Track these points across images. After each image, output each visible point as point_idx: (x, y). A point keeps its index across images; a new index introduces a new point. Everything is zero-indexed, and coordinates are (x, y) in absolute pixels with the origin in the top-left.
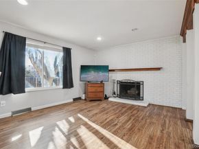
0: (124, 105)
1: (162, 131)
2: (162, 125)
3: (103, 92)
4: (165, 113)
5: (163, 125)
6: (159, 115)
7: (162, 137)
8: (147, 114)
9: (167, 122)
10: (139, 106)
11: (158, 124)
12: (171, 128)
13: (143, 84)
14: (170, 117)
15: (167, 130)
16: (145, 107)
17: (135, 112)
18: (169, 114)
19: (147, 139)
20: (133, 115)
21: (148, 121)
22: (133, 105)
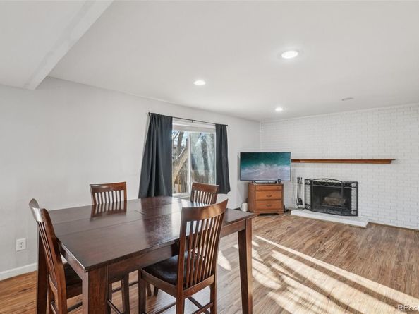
0: (323, 224)
1: (398, 263)
2: (397, 256)
3: (282, 199)
4: (401, 238)
5: (400, 256)
6: (391, 241)
7: (399, 270)
8: (370, 239)
9: (407, 252)
10: (351, 226)
11: (391, 254)
12: (413, 260)
13: (357, 187)
14: (411, 246)
15: (406, 262)
16: (363, 228)
17: (347, 235)
18: (409, 241)
19: (377, 270)
20: (346, 240)
21: (373, 249)
22: (339, 224)
